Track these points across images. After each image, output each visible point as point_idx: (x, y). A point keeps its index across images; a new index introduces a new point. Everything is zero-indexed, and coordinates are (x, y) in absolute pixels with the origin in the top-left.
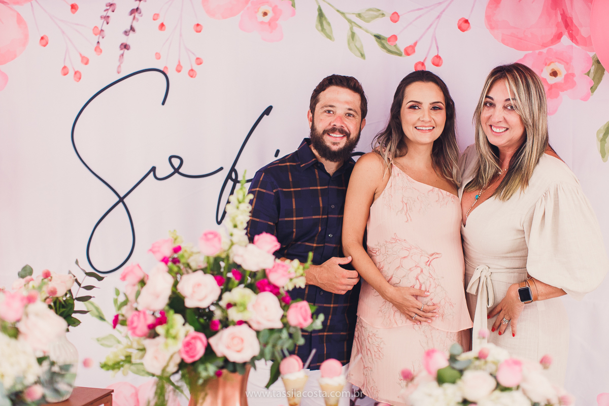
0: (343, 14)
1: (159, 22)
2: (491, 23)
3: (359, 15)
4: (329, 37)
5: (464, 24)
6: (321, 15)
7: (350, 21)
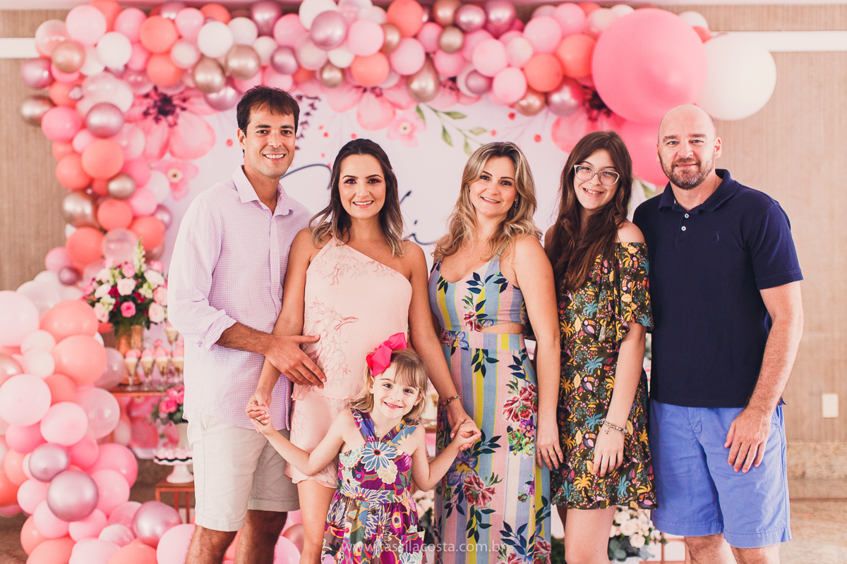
0: (460, 130)
1: (323, 131)
2: (555, 138)
3: (471, 131)
4: (450, 144)
5: (538, 138)
6: (444, 131)
7: (466, 137)
